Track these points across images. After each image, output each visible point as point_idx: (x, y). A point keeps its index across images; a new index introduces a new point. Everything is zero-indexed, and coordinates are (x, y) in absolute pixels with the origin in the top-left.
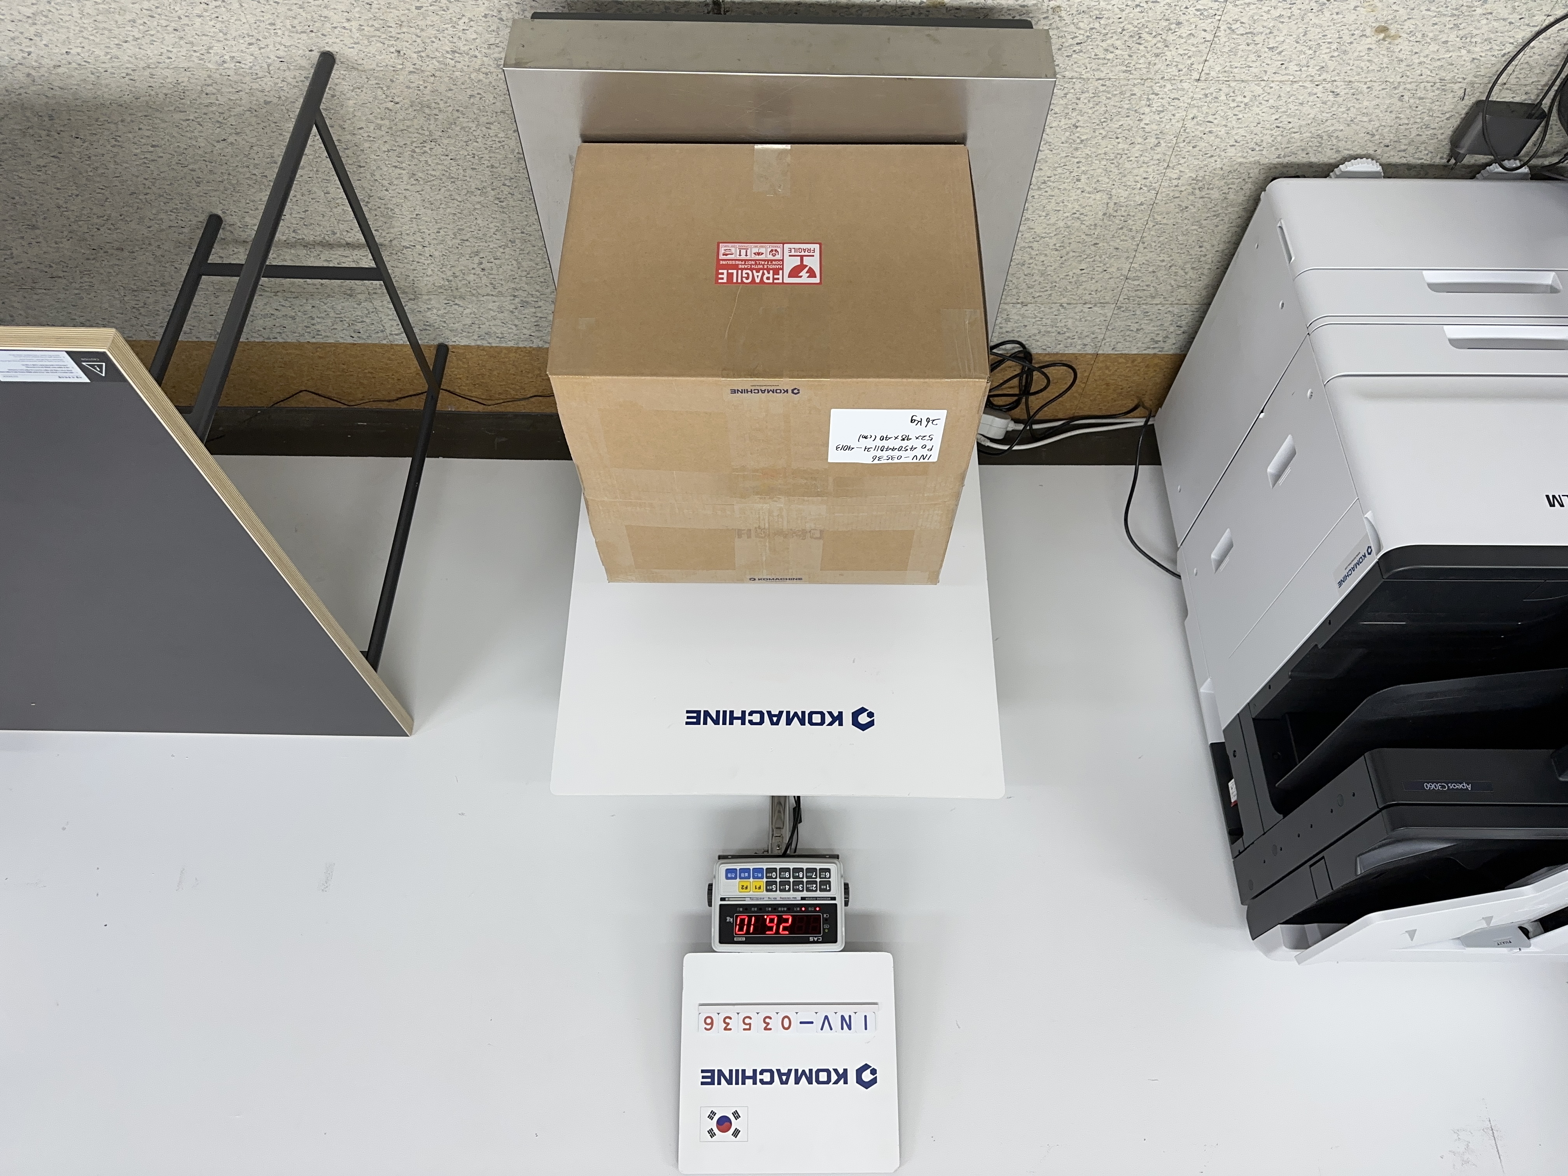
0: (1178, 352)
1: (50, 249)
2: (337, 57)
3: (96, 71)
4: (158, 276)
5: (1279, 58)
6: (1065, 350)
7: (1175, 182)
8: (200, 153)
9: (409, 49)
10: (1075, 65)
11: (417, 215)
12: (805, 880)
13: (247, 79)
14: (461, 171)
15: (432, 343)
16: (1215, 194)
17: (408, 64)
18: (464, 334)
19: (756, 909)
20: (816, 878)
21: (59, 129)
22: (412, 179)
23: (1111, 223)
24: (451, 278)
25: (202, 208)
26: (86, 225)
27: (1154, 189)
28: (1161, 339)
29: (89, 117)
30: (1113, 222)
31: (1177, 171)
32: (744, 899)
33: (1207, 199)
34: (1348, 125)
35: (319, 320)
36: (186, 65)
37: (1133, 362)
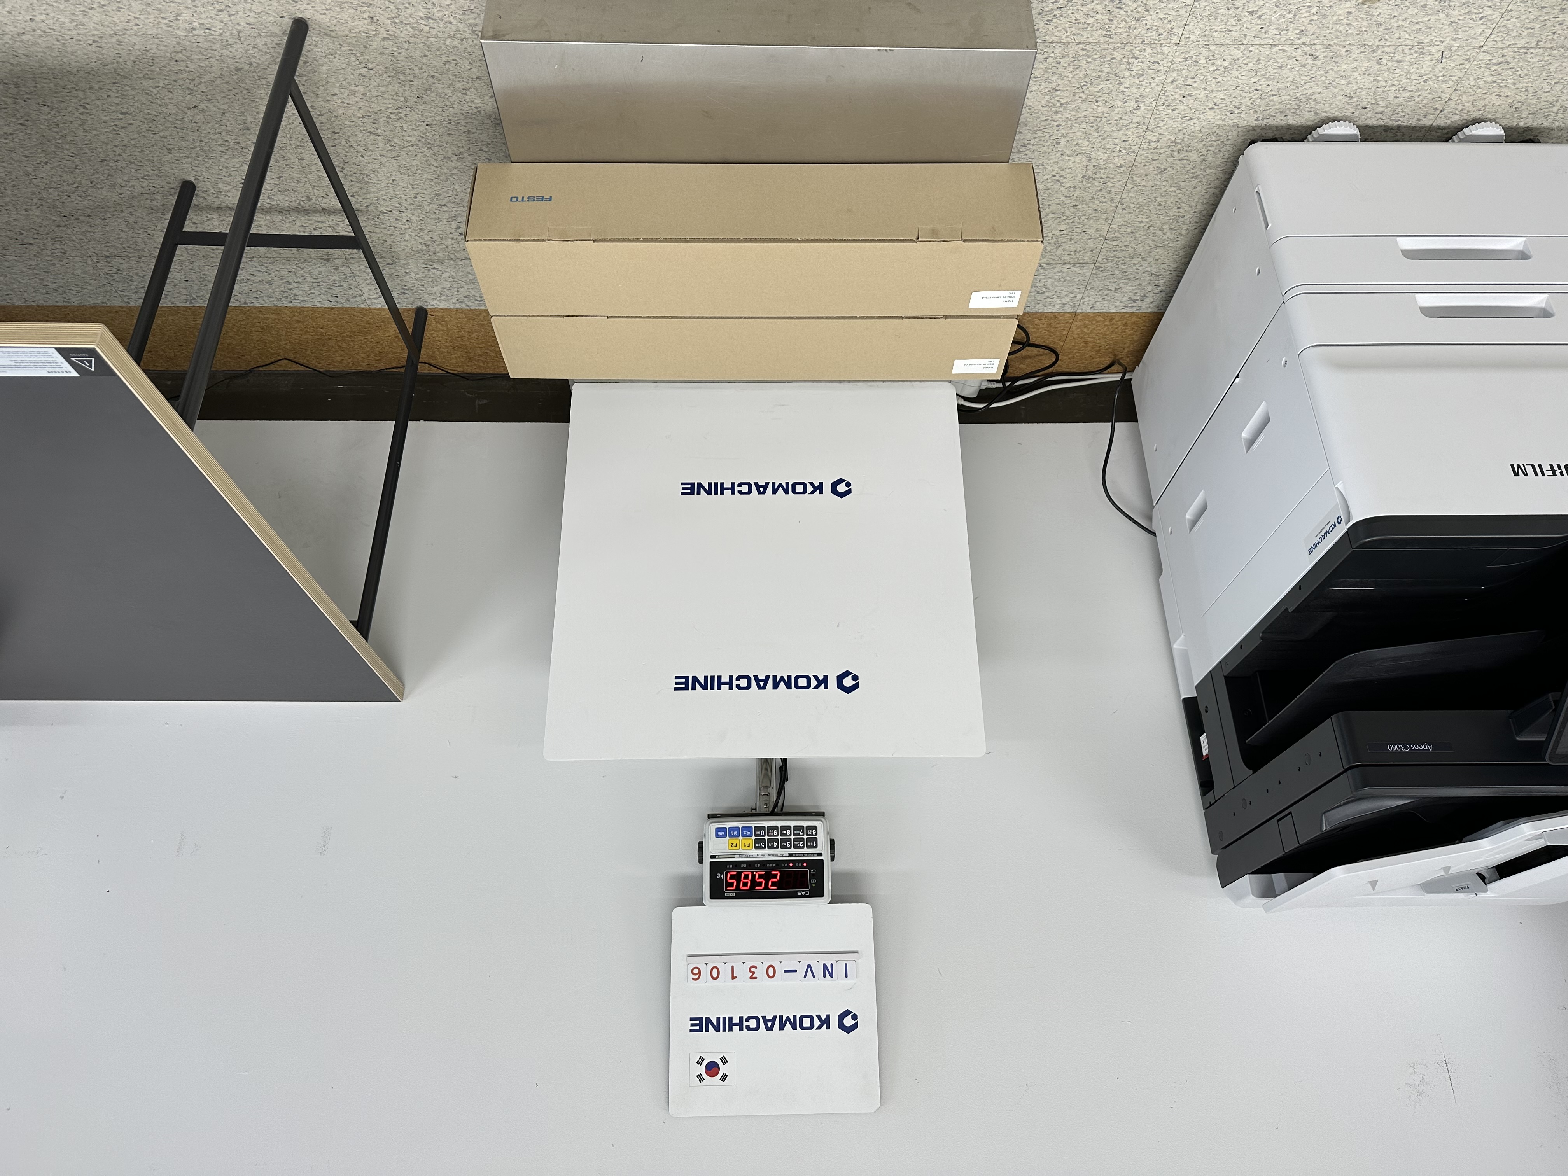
0: (1156, 310)
1: (19, 216)
2: (309, 23)
3: (61, 38)
4: (131, 242)
5: (1259, 22)
6: (1044, 310)
7: (1154, 145)
8: (171, 119)
9: (383, 15)
10: (1055, 30)
11: (393, 180)
12: (792, 837)
13: (217, 46)
14: (438, 137)
15: (410, 306)
16: (1194, 156)
17: (382, 30)
18: (443, 297)
19: (745, 866)
20: (803, 835)
21: (26, 96)
22: (388, 145)
23: (1090, 185)
24: (429, 243)
25: (174, 174)
26: (57, 193)
27: (1134, 152)
28: (1138, 298)
29: (56, 85)
30: (1092, 184)
31: (1156, 134)
32: (733, 856)
33: (1185, 161)
34: (1327, 88)
35: (296, 285)
36: (154, 32)
37: (1111, 320)
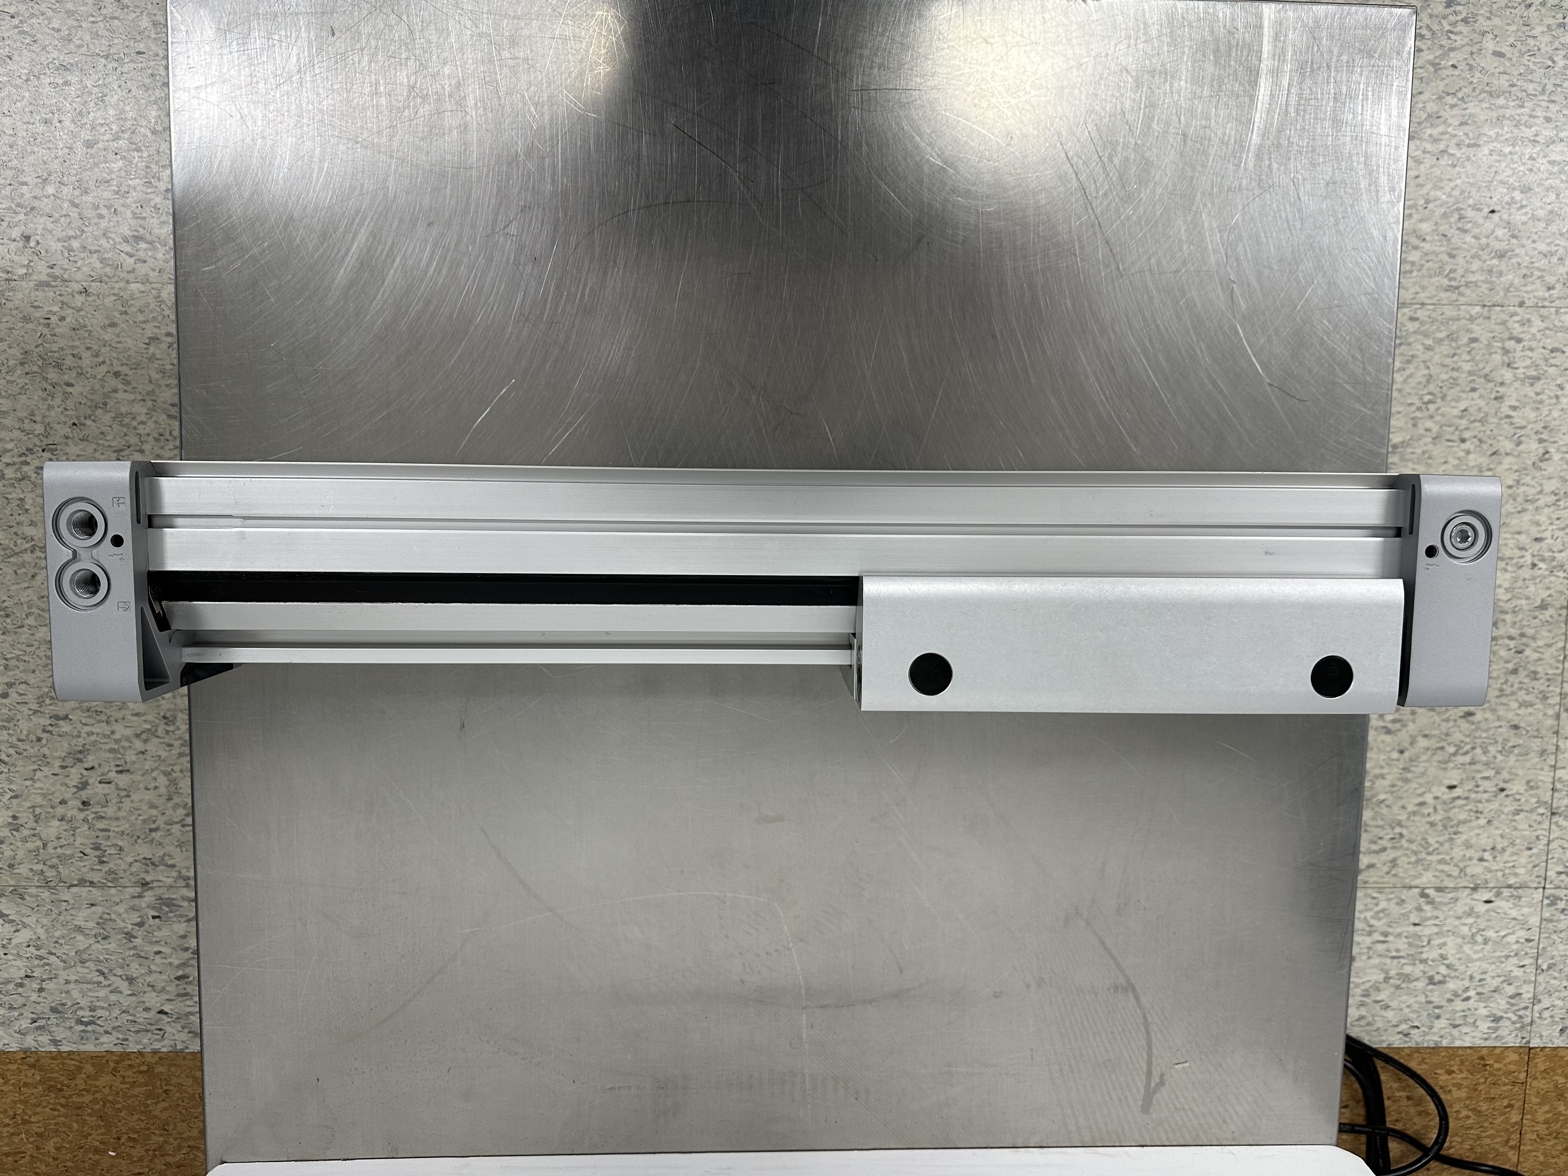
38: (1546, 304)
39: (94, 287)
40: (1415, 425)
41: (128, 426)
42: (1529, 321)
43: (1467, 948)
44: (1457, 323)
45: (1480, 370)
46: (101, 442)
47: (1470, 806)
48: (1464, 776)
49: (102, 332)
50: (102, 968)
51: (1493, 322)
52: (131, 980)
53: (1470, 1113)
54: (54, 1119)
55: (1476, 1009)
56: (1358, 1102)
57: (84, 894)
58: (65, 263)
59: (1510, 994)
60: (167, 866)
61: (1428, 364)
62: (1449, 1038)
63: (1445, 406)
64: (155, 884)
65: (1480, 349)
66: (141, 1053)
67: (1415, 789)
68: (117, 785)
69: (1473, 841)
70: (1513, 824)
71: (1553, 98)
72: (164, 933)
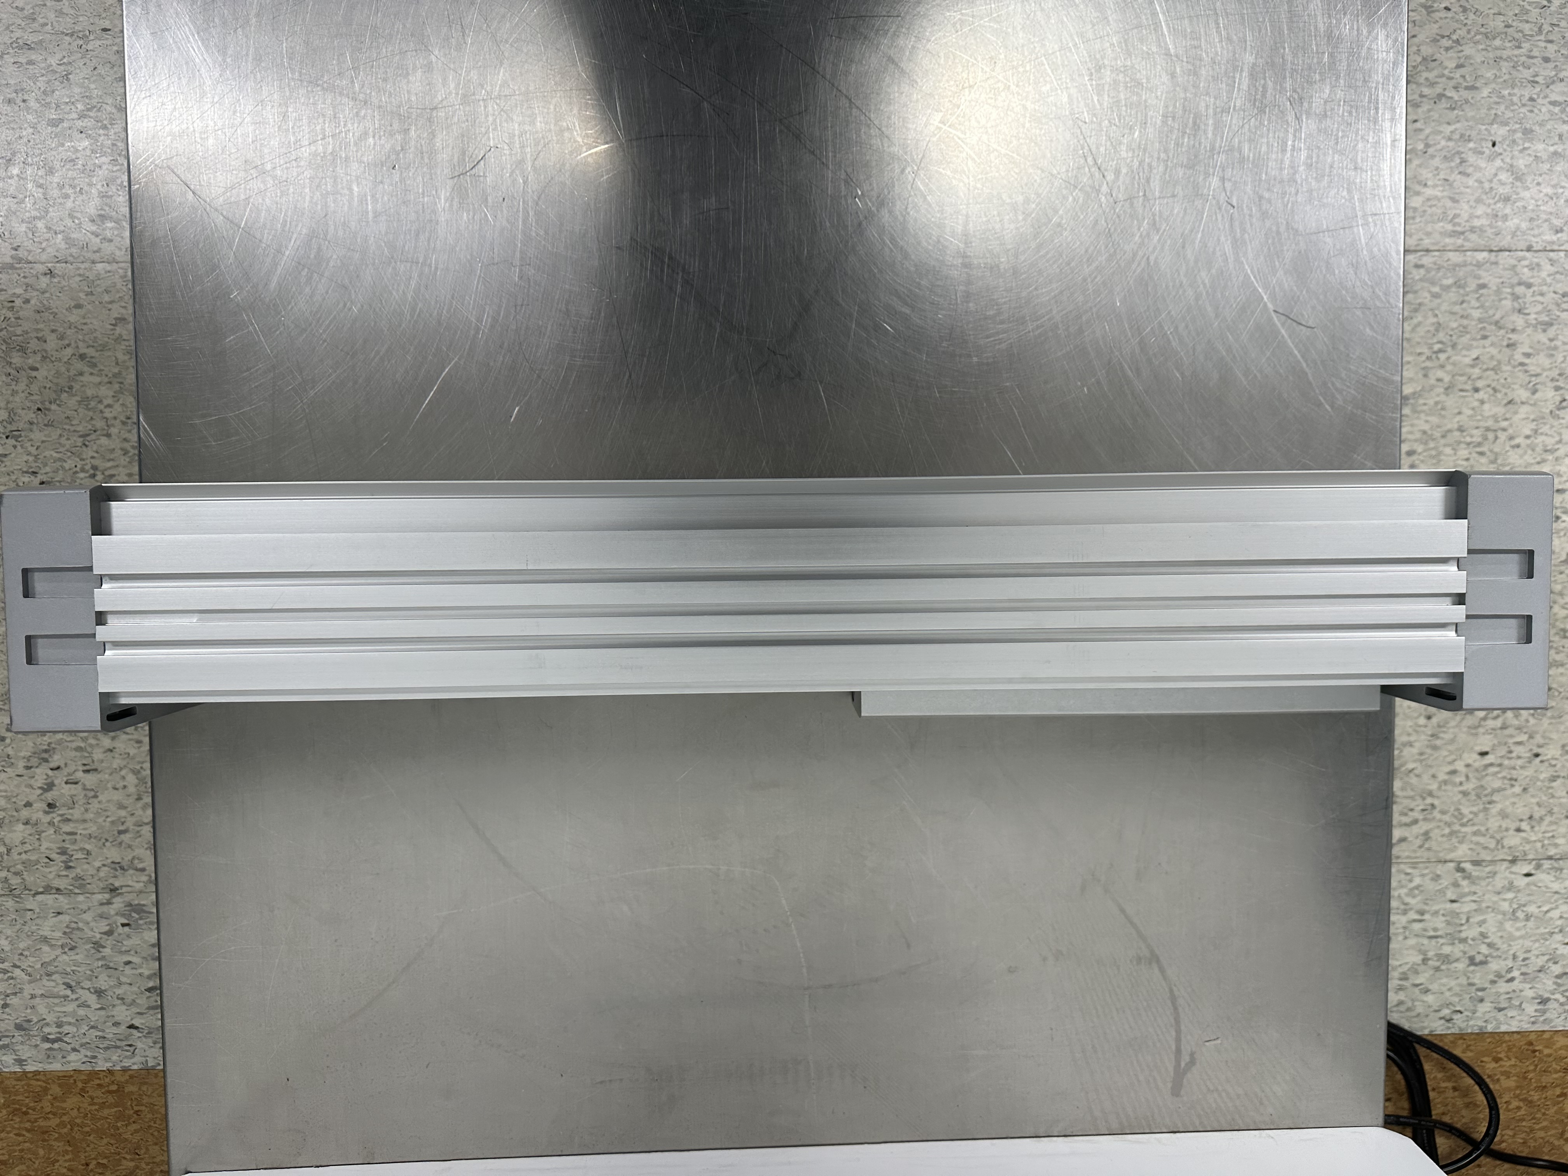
38: (1556, 247)
39: (59, 268)
40: (1425, 376)
41: (93, 409)
42: (1538, 265)
43: (1508, 925)
44: (1463, 268)
45: (1490, 317)
46: (67, 427)
47: (1503, 774)
48: (1496, 742)
49: (67, 313)
50: (69, 981)
51: (1501, 267)
52: (99, 993)
53: (1521, 1104)
54: (19, 1145)
55: (1521, 991)
56: (1401, 1095)
57: (50, 902)
58: (28, 244)
59: (1557, 973)
60: (137, 870)
61: (1437, 312)
62: (1494, 1023)
63: (1456, 355)
64: (124, 890)
65: (1489, 295)
66: (110, 1072)
67: (1446, 756)
68: (84, 785)
69: (1509, 810)
70: (1550, 791)
71: (1550, 38)
72: (135, 941)
